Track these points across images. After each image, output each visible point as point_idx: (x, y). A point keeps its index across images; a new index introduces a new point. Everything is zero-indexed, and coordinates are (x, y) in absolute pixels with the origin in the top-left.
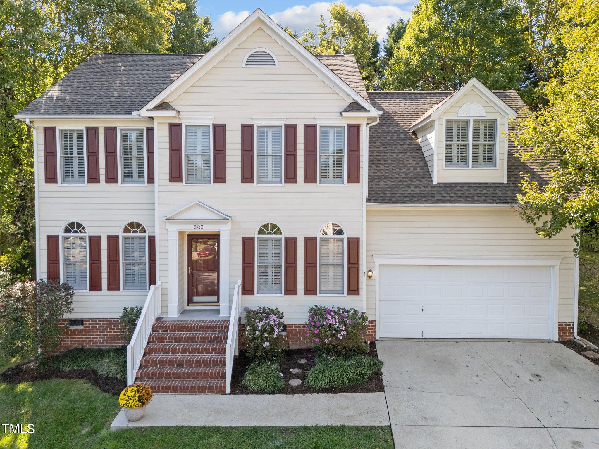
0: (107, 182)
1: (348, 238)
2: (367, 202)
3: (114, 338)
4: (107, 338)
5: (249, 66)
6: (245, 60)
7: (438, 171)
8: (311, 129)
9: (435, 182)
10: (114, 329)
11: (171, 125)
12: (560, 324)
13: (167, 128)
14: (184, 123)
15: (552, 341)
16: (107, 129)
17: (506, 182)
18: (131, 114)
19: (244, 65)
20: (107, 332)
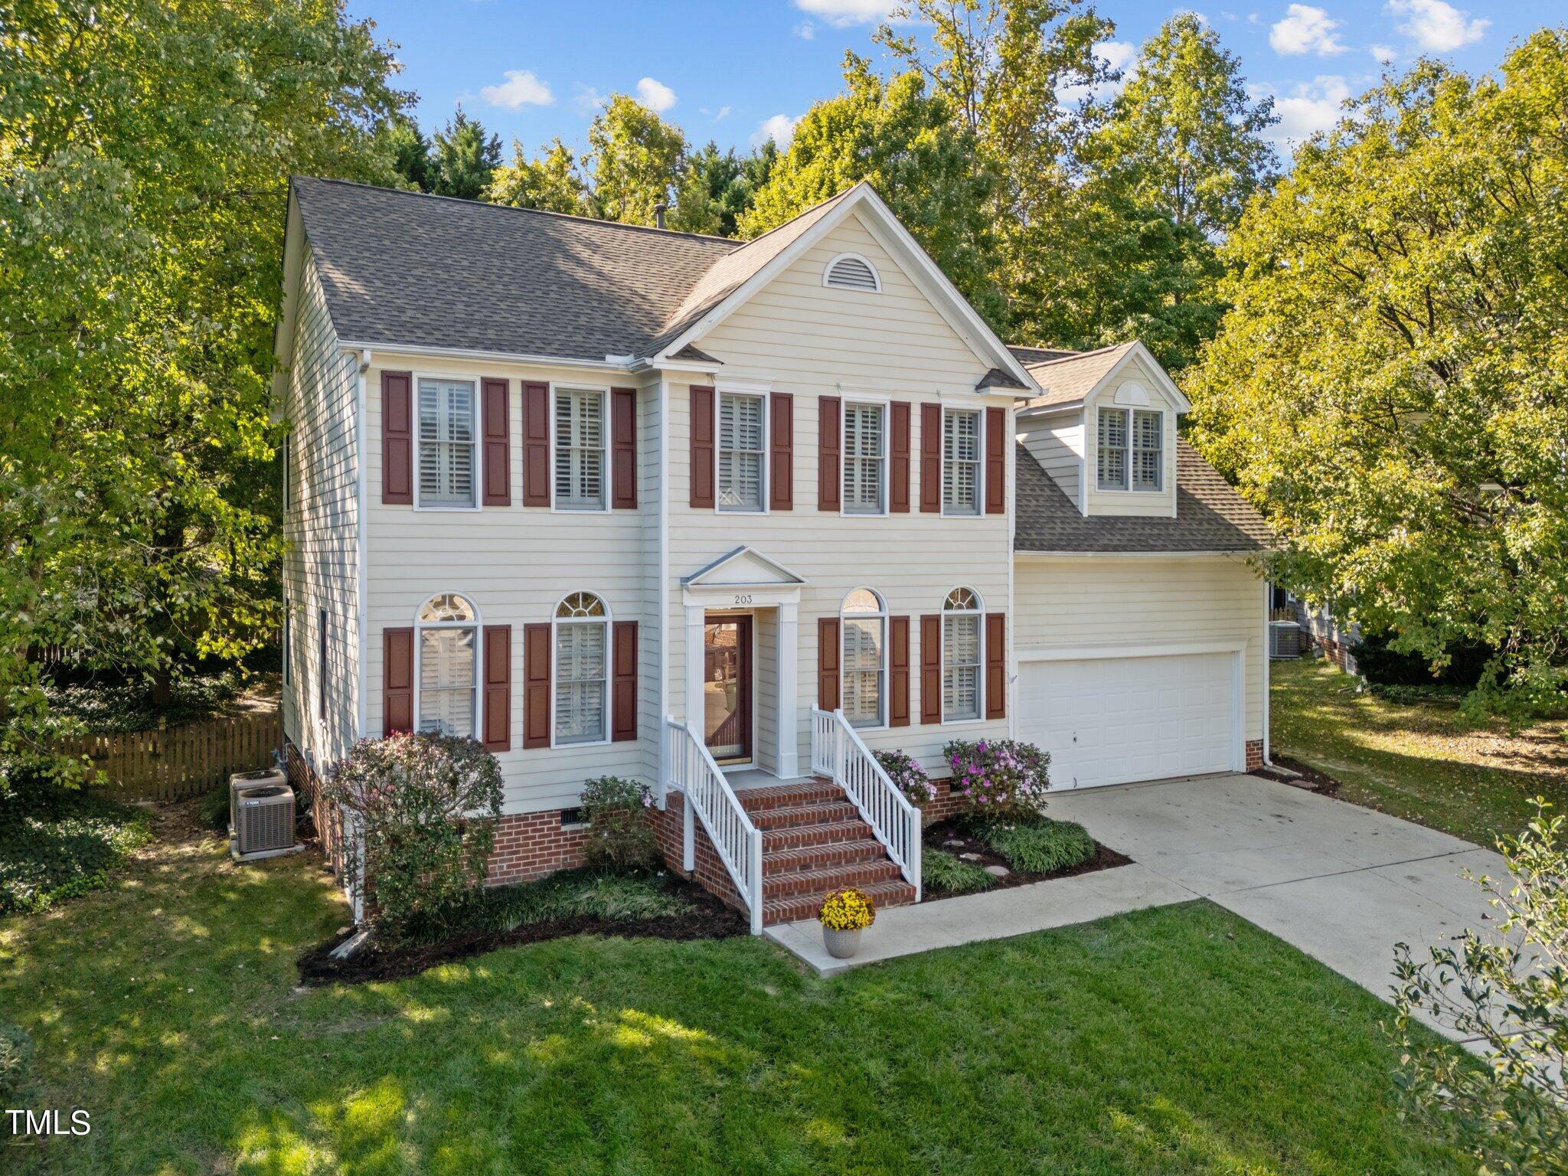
0: (526, 504)
1: (988, 615)
2: (1016, 548)
3: (534, 857)
4: (518, 859)
5: (834, 286)
6: (827, 273)
7: (1090, 495)
8: (931, 412)
9: (1085, 515)
10: (534, 837)
11: (695, 391)
12: (1248, 744)
13: (687, 394)
14: (721, 387)
15: (1238, 774)
16: (528, 387)
17: (1175, 516)
18: (603, 359)
19: (826, 283)
20: (518, 846)
